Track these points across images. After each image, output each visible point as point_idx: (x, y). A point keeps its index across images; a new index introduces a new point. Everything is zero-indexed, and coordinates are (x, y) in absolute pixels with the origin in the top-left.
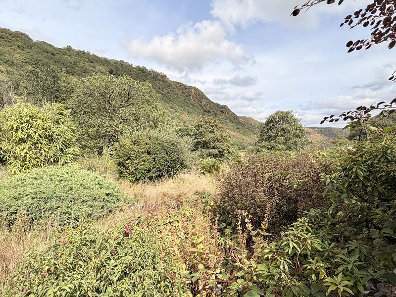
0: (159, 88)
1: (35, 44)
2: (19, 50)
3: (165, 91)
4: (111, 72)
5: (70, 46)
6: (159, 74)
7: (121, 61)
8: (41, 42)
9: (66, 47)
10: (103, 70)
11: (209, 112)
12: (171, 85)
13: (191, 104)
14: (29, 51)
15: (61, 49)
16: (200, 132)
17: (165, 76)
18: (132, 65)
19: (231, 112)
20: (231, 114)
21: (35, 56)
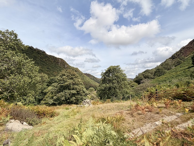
0: (41, 58)
3: (44, 60)
6: (41, 51)
12: (48, 57)
13: (59, 67)
17: (45, 52)
20: (80, 72)
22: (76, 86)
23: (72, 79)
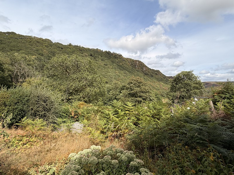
0: (118, 63)
1: (54, 44)
2: (46, 48)
3: (121, 64)
4: (91, 55)
5: (70, 44)
6: (118, 55)
7: (97, 49)
8: (57, 43)
9: (68, 44)
10: (87, 55)
11: (148, 75)
12: (125, 60)
13: (137, 70)
14: (50, 48)
15: (66, 45)
16: (130, 87)
17: (121, 55)
18: (102, 50)
19: (162, 74)
20: (162, 75)
21: (53, 50)
22: (142, 94)
23: (139, 86)
